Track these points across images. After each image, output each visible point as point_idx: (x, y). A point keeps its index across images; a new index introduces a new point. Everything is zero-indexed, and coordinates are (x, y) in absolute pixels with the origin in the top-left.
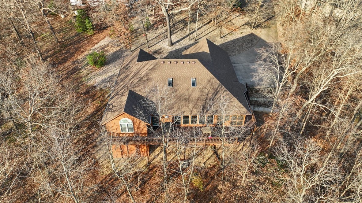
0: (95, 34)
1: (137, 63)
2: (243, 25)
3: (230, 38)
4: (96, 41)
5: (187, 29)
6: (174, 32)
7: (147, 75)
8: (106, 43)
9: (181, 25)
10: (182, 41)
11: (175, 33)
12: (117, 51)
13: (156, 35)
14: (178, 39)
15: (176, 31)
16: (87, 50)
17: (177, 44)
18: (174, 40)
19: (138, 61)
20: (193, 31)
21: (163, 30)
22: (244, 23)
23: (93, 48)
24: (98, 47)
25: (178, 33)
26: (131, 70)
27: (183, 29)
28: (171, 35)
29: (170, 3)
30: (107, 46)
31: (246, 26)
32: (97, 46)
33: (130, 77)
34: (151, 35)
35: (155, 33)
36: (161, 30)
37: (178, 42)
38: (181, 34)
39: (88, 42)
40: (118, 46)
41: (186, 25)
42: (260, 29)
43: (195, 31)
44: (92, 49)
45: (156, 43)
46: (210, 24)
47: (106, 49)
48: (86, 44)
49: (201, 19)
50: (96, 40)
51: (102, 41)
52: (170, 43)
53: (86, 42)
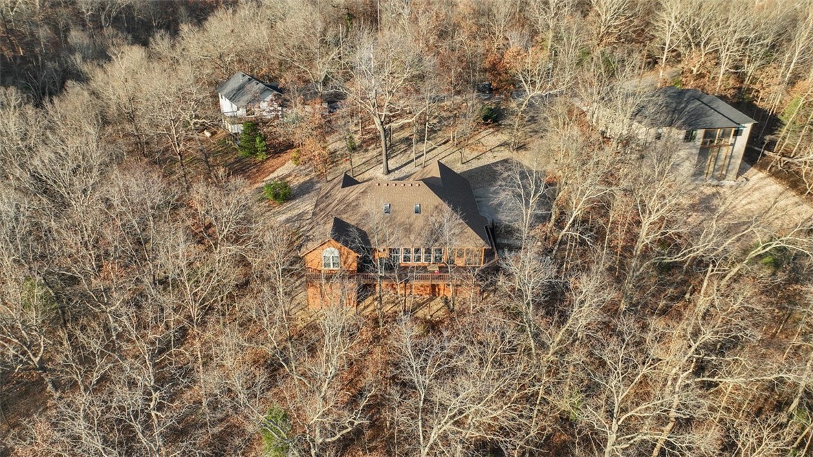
0: (267, 159)
1: (341, 189)
2: (498, 146)
3: (475, 164)
4: (271, 169)
5: (412, 151)
6: (392, 155)
7: (357, 199)
8: (287, 172)
9: (403, 146)
10: (404, 168)
11: (392, 157)
12: (305, 183)
13: (364, 160)
14: (398, 166)
15: (395, 154)
16: (258, 182)
17: (396, 172)
18: (391, 167)
19: (343, 187)
20: (421, 153)
21: (375, 153)
22: (499, 143)
23: (267, 178)
24: (275, 178)
25: (398, 157)
26: (334, 198)
27: (405, 151)
28: (387, 160)
29: (388, 113)
30: (289, 175)
31: (503, 148)
32: (272, 176)
33: (333, 205)
34: (358, 159)
35: (362, 157)
36: (372, 153)
37: (397, 169)
38: (402, 158)
39: (258, 171)
40: (306, 175)
41: (410, 145)
42: (524, 153)
43: (423, 155)
44: (265, 179)
45: (364, 170)
46: (447, 144)
47: (288, 179)
48: (255, 174)
49: (435, 138)
50: (271, 167)
51: (279, 169)
52: (386, 171)
53: (255, 170)
